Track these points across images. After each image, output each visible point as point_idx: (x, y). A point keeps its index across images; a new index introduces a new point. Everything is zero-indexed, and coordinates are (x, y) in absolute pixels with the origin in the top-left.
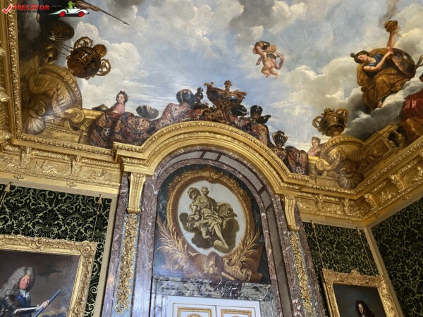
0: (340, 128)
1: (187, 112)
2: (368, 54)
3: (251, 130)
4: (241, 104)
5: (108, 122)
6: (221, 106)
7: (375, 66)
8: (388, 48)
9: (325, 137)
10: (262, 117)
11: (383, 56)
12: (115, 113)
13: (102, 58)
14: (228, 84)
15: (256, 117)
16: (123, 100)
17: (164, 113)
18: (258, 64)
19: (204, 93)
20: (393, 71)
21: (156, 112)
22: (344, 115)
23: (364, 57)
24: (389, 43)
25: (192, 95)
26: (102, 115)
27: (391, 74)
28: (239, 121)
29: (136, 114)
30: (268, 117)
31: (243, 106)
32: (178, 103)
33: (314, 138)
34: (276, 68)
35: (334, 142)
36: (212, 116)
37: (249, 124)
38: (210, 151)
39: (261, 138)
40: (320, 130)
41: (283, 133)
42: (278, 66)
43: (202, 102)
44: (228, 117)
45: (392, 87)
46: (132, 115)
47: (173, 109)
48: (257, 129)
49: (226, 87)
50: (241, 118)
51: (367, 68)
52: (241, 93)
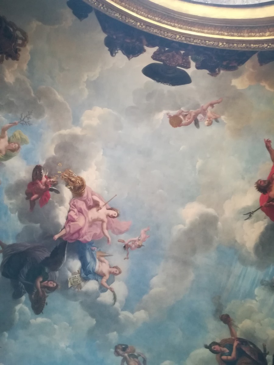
23: (217, 348)
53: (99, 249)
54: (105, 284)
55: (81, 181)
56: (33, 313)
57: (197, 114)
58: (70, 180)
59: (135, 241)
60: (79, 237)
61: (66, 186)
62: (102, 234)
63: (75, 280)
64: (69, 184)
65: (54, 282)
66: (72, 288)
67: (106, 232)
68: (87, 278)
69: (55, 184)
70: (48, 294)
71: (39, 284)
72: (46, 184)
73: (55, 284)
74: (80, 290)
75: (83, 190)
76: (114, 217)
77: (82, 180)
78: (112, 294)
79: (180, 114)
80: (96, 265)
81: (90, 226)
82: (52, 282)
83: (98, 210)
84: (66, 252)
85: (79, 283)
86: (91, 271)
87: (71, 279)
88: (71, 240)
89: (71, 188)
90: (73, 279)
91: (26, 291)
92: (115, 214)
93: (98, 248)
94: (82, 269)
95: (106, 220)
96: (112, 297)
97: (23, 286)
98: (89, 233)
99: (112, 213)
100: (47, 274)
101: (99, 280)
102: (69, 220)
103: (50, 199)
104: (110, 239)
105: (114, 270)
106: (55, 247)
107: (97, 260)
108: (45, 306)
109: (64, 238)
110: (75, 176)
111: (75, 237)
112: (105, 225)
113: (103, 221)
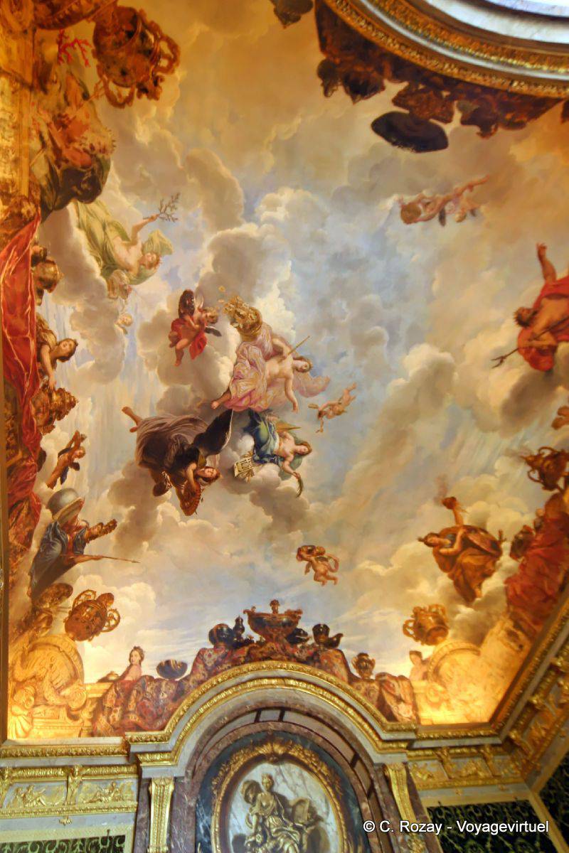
0: (441, 631)
1: (225, 657)
2: (438, 536)
3: (319, 661)
4: (299, 626)
5: (118, 696)
6: (271, 636)
10: (332, 639)
11: (456, 535)
12: (129, 681)
13: (108, 609)
14: (274, 604)
15: (322, 640)
16: (139, 658)
17: (194, 666)
18: (307, 571)
19: (246, 624)
21: (184, 666)
22: (440, 613)
25: (229, 630)
26: (111, 688)
28: (301, 651)
29: (156, 676)
30: (339, 636)
31: (301, 630)
32: (212, 646)
33: (412, 653)
34: (332, 571)
35: (441, 653)
36: (261, 652)
37: (316, 654)
38: (268, 708)
39: (336, 671)
40: (417, 639)
41: (366, 655)
42: (333, 567)
43: (244, 636)
44: (284, 649)
46: (151, 679)
47: (206, 657)
48: (328, 658)
49: (273, 609)
50: (303, 647)
52: (295, 612)
55: (256, 315)
58: (239, 314)
59: (334, 405)
60: (251, 404)
63: (245, 465)
64: (236, 321)
71: (191, 473)
74: (251, 478)
76: (303, 371)
79: (419, 201)
85: (250, 468)
86: (269, 452)
87: (239, 465)
88: (239, 407)
89: (239, 326)
90: (242, 465)
91: (172, 485)
92: (306, 366)
93: (278, 418)
95: (292, 375)
105: (302, 448)
107: (277, 436)
110: (247, 306)
111: (244, 403)
112: (291, 383)
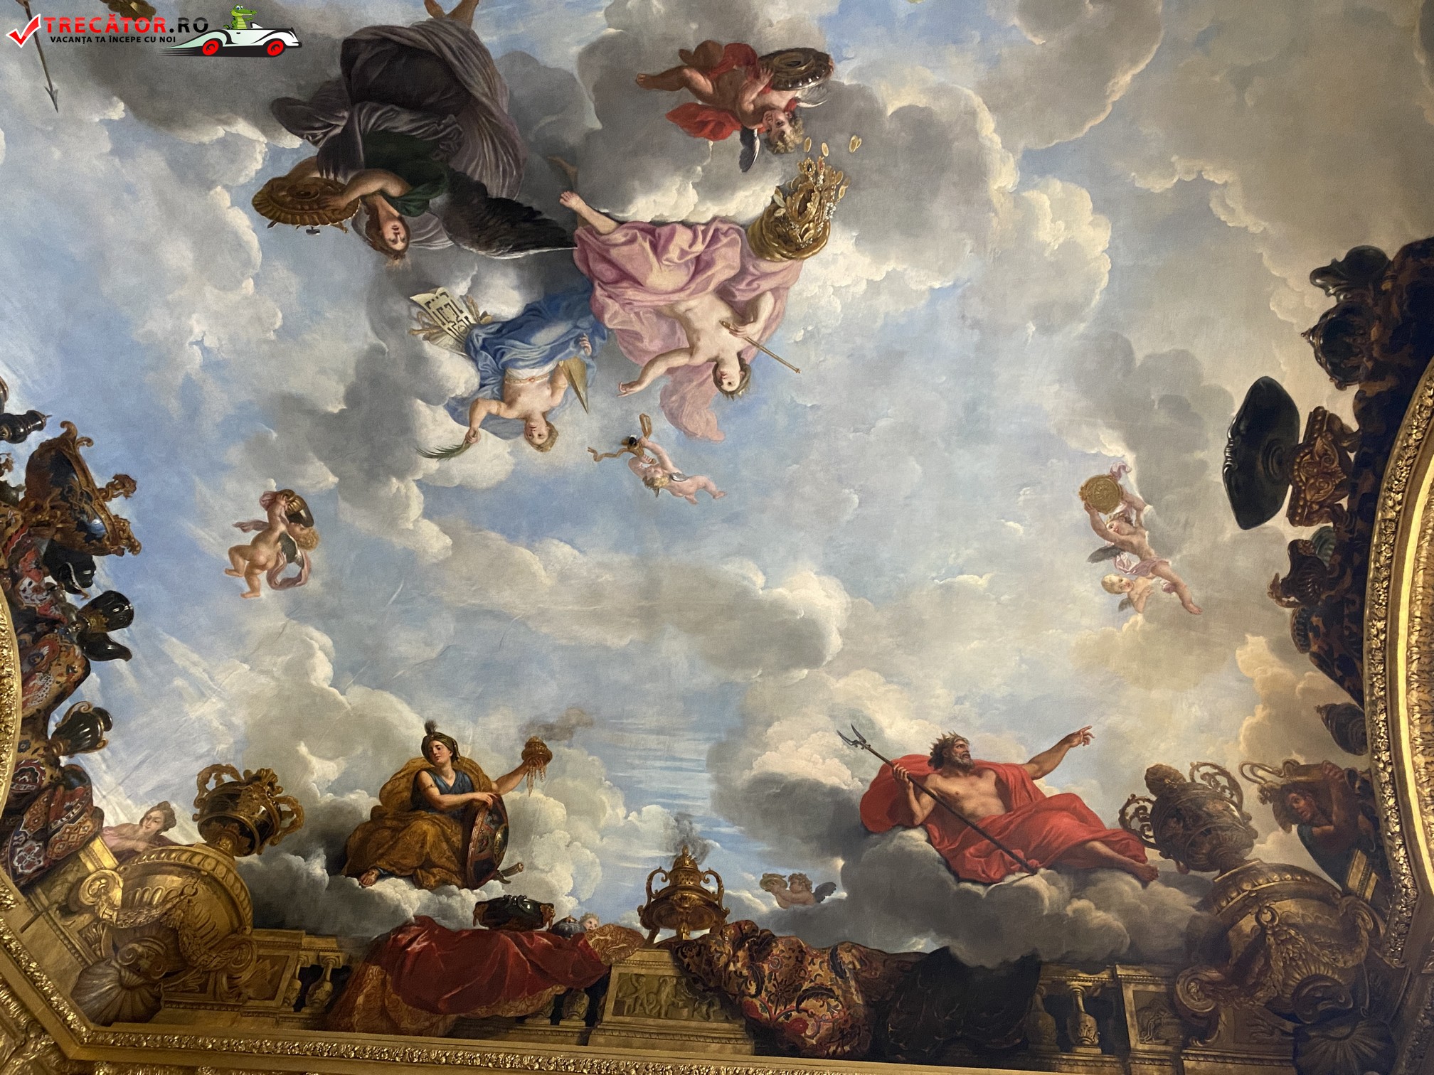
2: (455, 756)
3: (37, 638)
4: (95, 558)
6: (37, 509)
7: (442, 792)
8: (494, 786)
9: (193, 828)
10: (108, 641)
11: (473, 790)
14: (124, 484)
18: (243, 527)
19: (35, 439)
20: (457, 839)
22: (287, 822)
23: (444, 755)
24: (504, 780)
27: (448, 841)
30: (123, 653)
31: (93, 567)
33: (163, 806)
34: (271, 579)
35: (196, 860)
37: (53, 623)
39: (35, 683)
40: (199, 802)
41: (108, 727)
42: (279, 579)
45: (421, 867)
48: (56, 653)
49: (110, 485)
51: (427, 778)
52: (129, 538)
53: (589, 361)
54: (481, 414)
55: (815, 241)
56: (256, 189)
57: (1136, 550)
58: (807, 200)
59: (663, 466)
60: (604, 284)
61: (780, 189)
62: (647, 359)
63: (448, 311)
64: (789, 198)
65: (407, 240)
66: (415, 310)
67: (659, 369)
68: (476, 352)
69: (774, 143)
70: (351, 228)
71: (373, 186)
72: (763, 111)
73: (399, 246)
74: (421, 335)
75: (783, 255)
76: (718, 382)
77: (819, 241)
78: (459, 440)
80: (533, 366)
81: (659, 313)
82: (403, 235)
83: (724, 324)
84: (532, 252)
85: (445, 328)
86: (505, 359)
87: (443, 301)
88: (586, 260)
89: (779, 207)
90: (447, 305)
91: (321, 144)
92: (730, 383)
93: (592, 357)
94: (500, 325)
95: (700, 359)
96: (448, 445)
97: (338, 131)
98: (632, 315)
99: (732, 371)
100: (425, 206)
101: (487, 392)
102: (656, 233)
103: (711, 143)
104: (638, 389)
105: (540, 427)
106: (536, 206)
107: (549, 367)
108: (303, 229)
109: (580, 231)
110: (828, 213)
111: (600, 268)
112: (680, 360)
113: (691, 350)
